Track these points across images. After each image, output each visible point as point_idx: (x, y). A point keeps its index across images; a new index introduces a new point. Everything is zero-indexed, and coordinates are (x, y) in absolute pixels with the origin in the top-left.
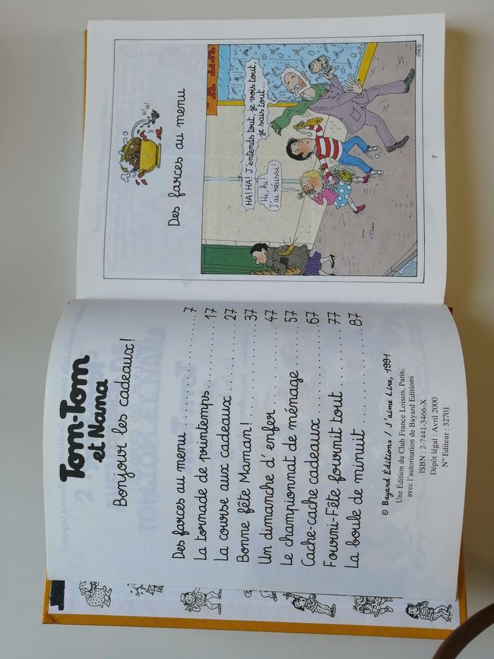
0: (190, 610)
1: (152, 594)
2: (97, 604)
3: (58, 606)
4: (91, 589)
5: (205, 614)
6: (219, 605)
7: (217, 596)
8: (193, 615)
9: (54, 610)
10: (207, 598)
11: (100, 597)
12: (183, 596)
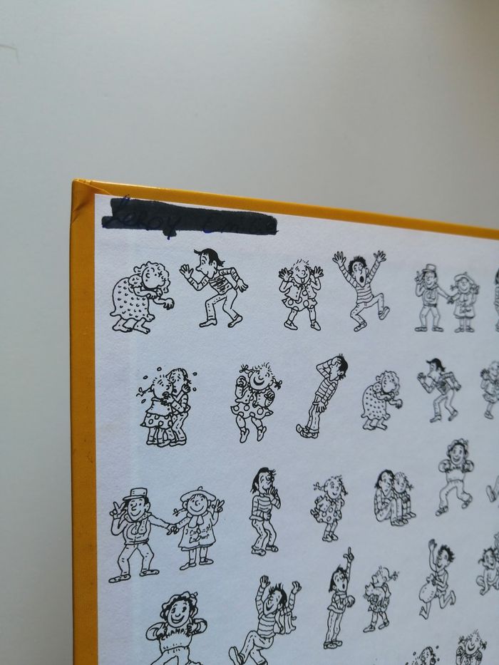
0: (113, 513)
1: (143, 425)
2: (118, 304)
3: (111, 215)
4: (147, 289)
5: (108, 546)
6: (126, 576)
7: (146, 566)
8: (104, 521)
9: (103, 207)
10: (141, 546)
11: (132, 308)
12: (141, 492)
